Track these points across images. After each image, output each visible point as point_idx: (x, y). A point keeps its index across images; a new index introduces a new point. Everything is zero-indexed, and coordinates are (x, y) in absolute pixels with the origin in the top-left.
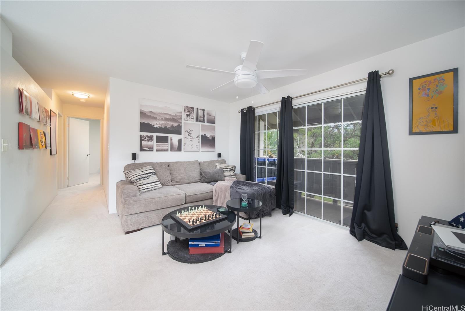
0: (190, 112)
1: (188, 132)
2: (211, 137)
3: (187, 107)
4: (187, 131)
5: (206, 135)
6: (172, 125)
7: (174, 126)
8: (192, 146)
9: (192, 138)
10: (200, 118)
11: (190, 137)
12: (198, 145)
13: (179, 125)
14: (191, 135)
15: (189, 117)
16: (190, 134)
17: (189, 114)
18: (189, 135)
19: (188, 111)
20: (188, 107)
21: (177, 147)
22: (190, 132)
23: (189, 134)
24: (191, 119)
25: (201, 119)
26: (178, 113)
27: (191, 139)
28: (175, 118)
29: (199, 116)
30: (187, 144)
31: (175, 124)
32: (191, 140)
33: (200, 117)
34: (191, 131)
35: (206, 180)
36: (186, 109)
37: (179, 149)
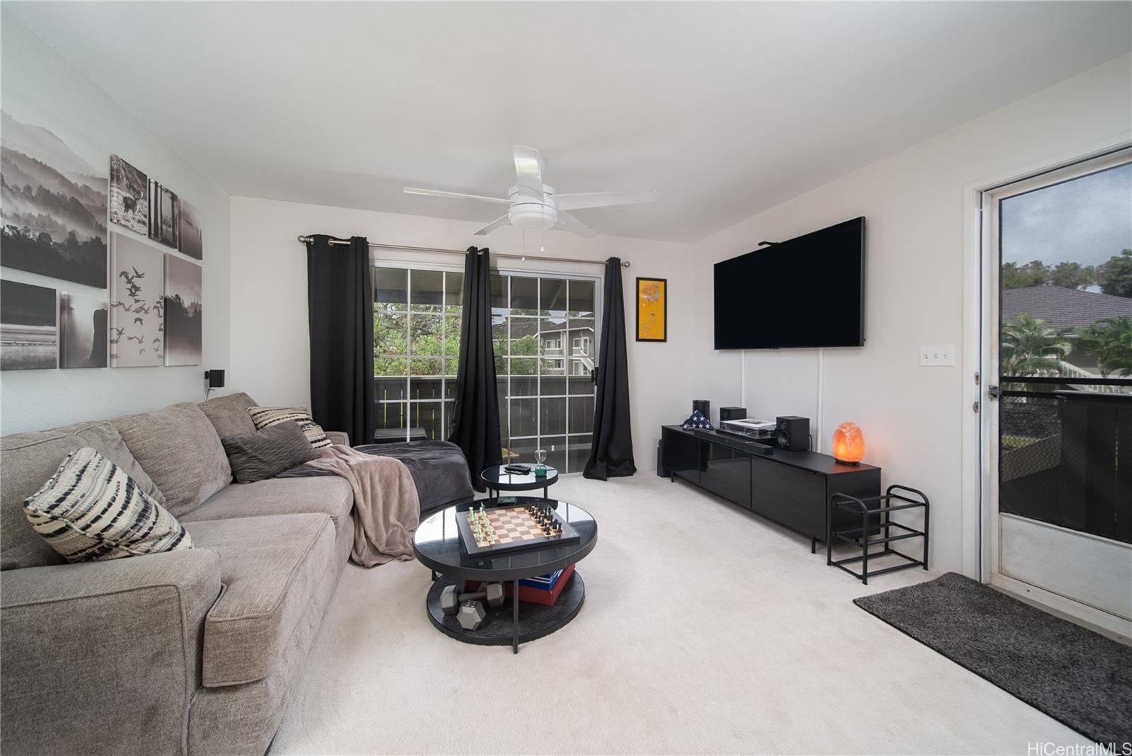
0: (134, 189)
1: (129, 281)
2: (193, 311)
3: (126, 163)
4: (124, 274)
5: (179, 299)
6: (72, 234)
7: (79, 240)
8: (141, 342)
9: (142, 308)
10: (164, 227)
11: (137, 301)
12: (159, 341)
13: (98, 239)
14: (140, 295)
15: (130, 211)
16: (137, 289)
17: (131, 197)
18: (132, 294)
19: (130, 187)
20: (129, 165)
21: (90, 346)
22: (136, 281)
23: (134, 290)
24: (139, 222)
25: (167, 231)
26: (94, 179)
27: (137, 311)
28: (83, 201)
29: (161, 218)
30: (127, 333)
31: (84, 235)
32: (138, 315)
33: (165, 224)
34: (139, 276)
35: (267, 468)
36: (123, 172)
37: (99, 358)
